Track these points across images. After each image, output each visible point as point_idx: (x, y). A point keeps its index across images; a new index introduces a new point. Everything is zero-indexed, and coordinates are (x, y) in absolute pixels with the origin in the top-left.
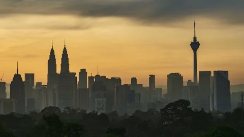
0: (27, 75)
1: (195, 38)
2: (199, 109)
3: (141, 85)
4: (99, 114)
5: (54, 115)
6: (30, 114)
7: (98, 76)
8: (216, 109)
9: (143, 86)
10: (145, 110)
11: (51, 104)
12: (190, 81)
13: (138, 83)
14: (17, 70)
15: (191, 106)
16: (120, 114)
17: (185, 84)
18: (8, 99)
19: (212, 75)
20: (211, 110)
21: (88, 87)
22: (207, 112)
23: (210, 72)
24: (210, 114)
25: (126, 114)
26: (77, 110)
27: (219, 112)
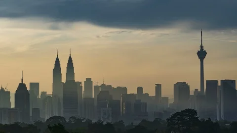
0: (31, 84)
1: (202, 47)
2: (206, 119)
3: (147, 94)
4: (105, 123)
5: (59, 124)
6: (35, 123)
7: (103, 85)
8: (223, 118)
9: (149, 95)
10: (152, 119)
11: (56, 114)
12: (196, 90)
13: (144, 93)
14: (22, 79)
15: (198, 116)
16: (126, 124)
17: (192, 93)
18: (13, 109)
19: (219, 84)
20: (218, 120)
21: (93, 97)
22: (214, 121)
23: (217, 82)
24: (217, 124)
25: (132, 123)
26: (83, 120)
27: (226, 122)
